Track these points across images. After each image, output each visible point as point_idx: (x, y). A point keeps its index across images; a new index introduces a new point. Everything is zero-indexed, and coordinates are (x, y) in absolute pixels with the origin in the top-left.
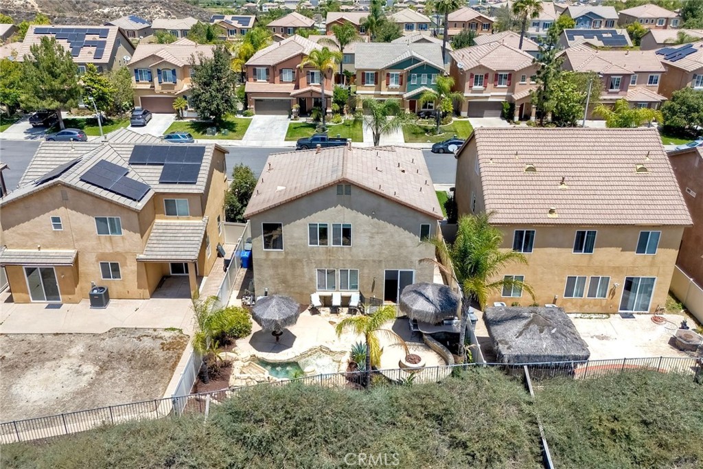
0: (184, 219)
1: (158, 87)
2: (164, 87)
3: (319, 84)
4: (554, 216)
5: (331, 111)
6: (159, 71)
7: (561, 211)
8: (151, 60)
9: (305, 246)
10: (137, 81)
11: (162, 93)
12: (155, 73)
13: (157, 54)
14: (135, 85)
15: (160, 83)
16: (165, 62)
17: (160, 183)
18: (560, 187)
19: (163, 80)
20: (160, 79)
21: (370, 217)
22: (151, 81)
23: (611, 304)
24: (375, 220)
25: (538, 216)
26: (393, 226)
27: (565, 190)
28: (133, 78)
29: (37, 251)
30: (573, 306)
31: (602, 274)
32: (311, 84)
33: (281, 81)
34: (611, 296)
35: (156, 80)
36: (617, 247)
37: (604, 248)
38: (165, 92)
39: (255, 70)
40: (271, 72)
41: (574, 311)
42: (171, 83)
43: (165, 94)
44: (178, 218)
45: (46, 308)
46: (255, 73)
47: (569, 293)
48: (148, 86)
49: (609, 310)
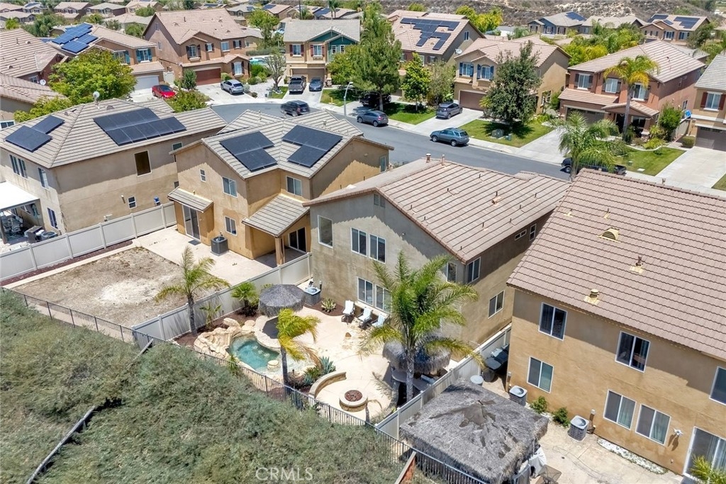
0: (297, 198)
1: (475, 84)
2: (481, 83)
3: (643, 100)
4: (595, 301)
5: (648, 133)
6: (479, 66)
7: (607, 298)
8: (475, 55)
9: (348, 249)
10: (461, 75)
11: (478, 89)
12: (476, 69)
13: (481, 50)
14: (458, 79)
15: (478, 79)
16: (485, 58)
17: (289, 161)
18: (633, 269)
19: (481, 76)
20: (478, 75)
21: (401, 238)
22: (472, 76)
23: (672, 458)
24: (406, 242)
25: (572, 294)
26: (421, 255)
27: (637, 274)
28: (458, 72)
29: (193, 194)
30: (617, 435)
31: (657, 408)
32: (634, 99)
33: (603, 92)
34: (671, 446)
35: (475, 75)
36: (680, 377)
37: (661, 372)
38: (481, 88)
39: (577, 75)
40: (594, 80)
41: (618, 442)
42: (488, 80)
43: (481, 91)
44: (294, 197)
45: (190, 242)
46: (577, 80)
47: (611, 414)
48: (467, 81)
49: (668, 465)
